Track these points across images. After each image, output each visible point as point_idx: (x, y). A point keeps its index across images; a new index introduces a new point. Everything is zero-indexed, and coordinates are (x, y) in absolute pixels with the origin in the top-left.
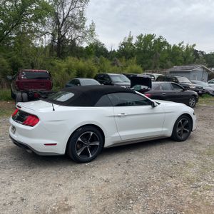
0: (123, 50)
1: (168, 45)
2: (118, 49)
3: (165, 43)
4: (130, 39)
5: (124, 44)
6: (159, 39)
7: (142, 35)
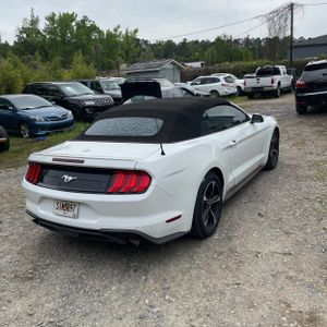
0: (25, 41)
1: (100, 32)
2: (16, 39)
3: (94, 28)
4: (34, 22)
5: (24, 30)
6: (83, 21)
7: (54, 15)
